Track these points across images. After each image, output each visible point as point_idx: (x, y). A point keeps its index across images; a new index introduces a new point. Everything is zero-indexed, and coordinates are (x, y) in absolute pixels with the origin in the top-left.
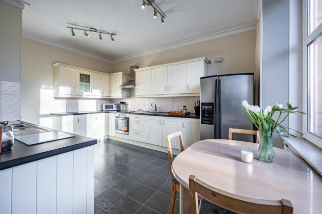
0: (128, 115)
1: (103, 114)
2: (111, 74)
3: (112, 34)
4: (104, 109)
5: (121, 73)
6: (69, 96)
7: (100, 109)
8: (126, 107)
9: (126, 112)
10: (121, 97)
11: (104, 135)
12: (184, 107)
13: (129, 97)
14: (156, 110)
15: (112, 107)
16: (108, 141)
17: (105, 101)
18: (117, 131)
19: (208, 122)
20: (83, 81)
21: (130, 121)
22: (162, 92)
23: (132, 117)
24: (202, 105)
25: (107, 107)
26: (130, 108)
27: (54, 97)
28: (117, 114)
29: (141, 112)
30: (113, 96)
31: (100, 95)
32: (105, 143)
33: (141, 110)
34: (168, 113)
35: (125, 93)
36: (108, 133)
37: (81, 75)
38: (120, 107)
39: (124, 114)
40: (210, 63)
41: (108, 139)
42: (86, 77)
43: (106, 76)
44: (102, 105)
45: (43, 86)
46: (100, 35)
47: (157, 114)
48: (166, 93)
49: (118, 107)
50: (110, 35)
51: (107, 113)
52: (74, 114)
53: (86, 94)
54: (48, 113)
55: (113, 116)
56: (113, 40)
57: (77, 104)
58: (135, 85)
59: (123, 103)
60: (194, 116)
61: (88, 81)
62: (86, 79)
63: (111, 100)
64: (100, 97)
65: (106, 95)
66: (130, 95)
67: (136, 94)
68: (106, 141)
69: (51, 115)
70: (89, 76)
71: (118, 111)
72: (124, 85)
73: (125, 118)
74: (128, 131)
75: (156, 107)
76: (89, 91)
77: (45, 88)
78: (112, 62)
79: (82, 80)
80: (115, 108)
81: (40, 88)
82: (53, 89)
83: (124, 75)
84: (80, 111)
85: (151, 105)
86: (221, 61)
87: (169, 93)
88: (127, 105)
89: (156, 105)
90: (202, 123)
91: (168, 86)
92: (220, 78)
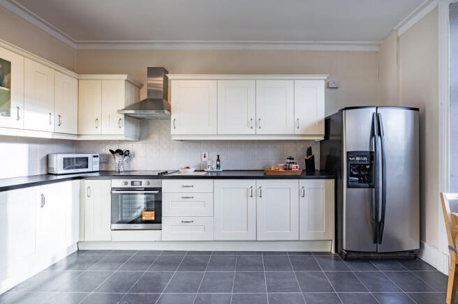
2: (83, 76)
5: (125, 77)
8: (130, 161)
10: (123, 138)
12: (290, 159)
13: (140, 138)
14: (218, 166)
17: (55, 148)
22: (242, 131)
24: (348, 157)
31: (51, 128)
43: (67, 79)
44: (48, 159)
47: (222, 174)
48: (252, 132)
49: (105, 160)
59: (120, 152)
65: (67, 131)
66: (141, 133)
67: (174, 131)
70: (7, 64)
71: (105, 173)
72: (130, 107)
73: (146, 189)
74: (157, 221)
75: (218, 160)
83: (129, 84)
85: (205, 157)
86: (337, 88)
87: (259, 132)
88: (134, 155)
89: (218, 156)
90: (348, 186)
91: (257, 119)
92: (380, 111)
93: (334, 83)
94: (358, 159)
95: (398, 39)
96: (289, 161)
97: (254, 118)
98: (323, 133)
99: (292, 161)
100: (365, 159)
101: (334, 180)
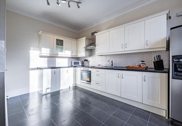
0: (90, 69)
1: (72, 68)
2: (78, 40)
3: (78, 3)
4: (73, 65)
5: (85, 38)
6: (49, 55)
7: (70, 65)
8: (88, 63)
9: (89, 67)
10: (85, 56)
11: (73, 83)
13: (90, 56)
14: (112, 65)
15: (78, 63)
16: (76, 88)
17: (74, 59)
18: (82, 81)
20: (59, 45)
21: (92, 74)
22: (119, 50)
23: (93, 71)
24: (173, 59)
25: (75, 63)
26: (91, 64)
27: (39, 56)
28: (82, 68)
29: (100, 67)
30: (79, 55)
31: (70, 54)
32: (73, 89)
33: (100, 65)
34: (126, 67)
35: (88, 53)
36: (76, 82)
37: (57, 40)
38: (84, 63)
39: (87, 68)
40: (170, 18)
41: (76, 86)
42: (61, 42)
43: (74, 41)
44: (72, 62)
45: (32, 48)
46: (69, 4)
47: (113, 68)
48: (123, 50)
49: (83, 63)
50: (77, 4)
51: (75, 68)
52: (52, 68)
53: (60, 54)
54: (35, 67)
55: (79, 69)
56: (79, 7)
57: (55, 61)
58: (95, 46)
59: (86, 60)
60: (153, 70)
61: (62, 45)
62: (61, 43)
63: (78, 58)
64: (70, 56)
65: (74, 55)
66: (91, 54)
67: (96, 53)
68: (74, 88)
69: (38, 68)
70: (62, 41)
71: (83, 66)
72: (87, 46)
73: (88, 71)
74: (90, 81)
75: (112, 62)
76: (63, 52)
77: (33, 50)
78: (78, 32)
79: (57, 44)
80: (80, 64)
81: (30, 49)
82: (39, 50)
83: (87, 40)
84: (57, 66)
85: (108, 61)
87: (126, 49)
88: (89, 61)
89: (112, 61)
90: (173, 78)
91: (125, 44)
94: (181, 60)
96: (141, 63)
97: (124, 44)
98: (166, 46)
99: (144, 63)
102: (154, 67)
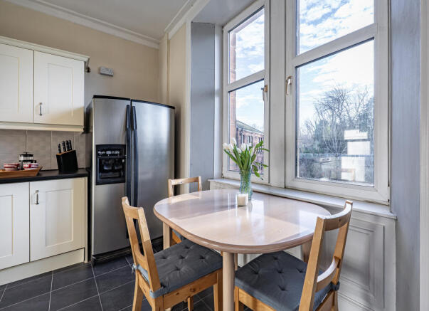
12: (26, 155)
19: (112, 180)
24: (97, 150)
40: (88, 71)
60: (56, 174)
86: (112, 76)
90: (97, 184)
92: (134, 104)
93: (107, 69)
94: (109, 152)
95: (169, 42)
96: (22, 158)
98: (82, 124)
99: (31, 158)
100: (117, 152)
101: (87, 178)
102: (57, 168)
